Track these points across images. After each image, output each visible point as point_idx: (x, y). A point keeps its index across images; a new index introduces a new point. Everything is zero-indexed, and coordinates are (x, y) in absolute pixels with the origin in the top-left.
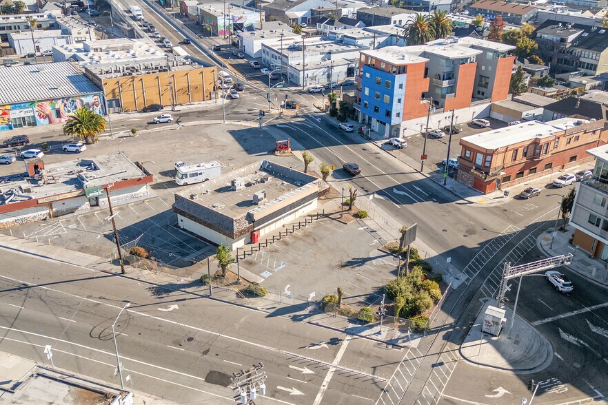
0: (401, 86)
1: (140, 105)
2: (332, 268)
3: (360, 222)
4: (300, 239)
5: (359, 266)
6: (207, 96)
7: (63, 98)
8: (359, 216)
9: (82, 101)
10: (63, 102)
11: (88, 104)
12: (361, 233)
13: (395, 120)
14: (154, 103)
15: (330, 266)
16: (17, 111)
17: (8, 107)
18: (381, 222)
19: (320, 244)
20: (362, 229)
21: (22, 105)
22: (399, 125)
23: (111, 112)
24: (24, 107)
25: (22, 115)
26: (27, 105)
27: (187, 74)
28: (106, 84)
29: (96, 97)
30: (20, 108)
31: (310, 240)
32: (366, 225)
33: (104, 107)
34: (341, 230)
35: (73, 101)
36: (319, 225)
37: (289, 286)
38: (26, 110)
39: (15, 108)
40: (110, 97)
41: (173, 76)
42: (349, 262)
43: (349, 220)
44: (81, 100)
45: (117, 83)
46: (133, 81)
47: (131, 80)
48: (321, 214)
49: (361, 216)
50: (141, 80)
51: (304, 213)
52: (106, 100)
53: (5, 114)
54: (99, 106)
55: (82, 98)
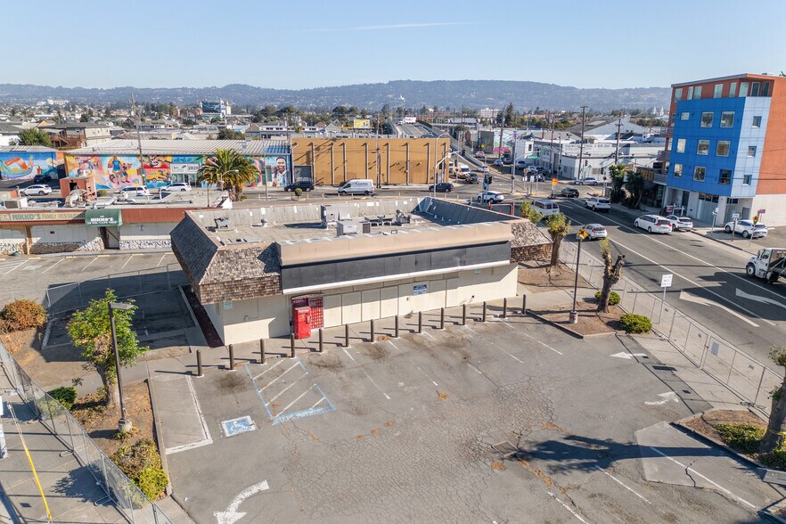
0: (757, 121)
1: (337, 178)
2: (472, 452)
3: (626, 340)
4: (428, 350)
5: (587, 467)
6: (432, 178)
8: (626, 326)
11: (269, 168)
12: (622, 366)
13: (738, 189)
15: (469, 444)
16: (180, 166)
17: (169, 159)
18: (694, 348)
19: (474, 372)
20: (628, 356)
21: (187, 158)
22: (750, 200)
24: (189, 162)
25: (186, 171)
26: (193, 159)
27: (406, 144)
28: (296, 144)
29: (280, 160)
30: (184, 162)
31: (453, 358)
32: (642, 349)
33: (290, 174)
34: (558, 349)
36: (501, 329)
37: (264, 486)
38: (191, 165)
39: (177, 162)
40: (303, 162)
41: (388, 144)
42: (549, 445)
43: (591, 330)
44: (261, 162)
45: (311, 144)
46: (332, 144)
47: (331, 142)
48: (519, 309)
49: (630, 325)
50: (343, 144)
51: (475, 301)
52: (293, 164)
53: (164, 167)
54: (285, 172)
55: (262, 159)
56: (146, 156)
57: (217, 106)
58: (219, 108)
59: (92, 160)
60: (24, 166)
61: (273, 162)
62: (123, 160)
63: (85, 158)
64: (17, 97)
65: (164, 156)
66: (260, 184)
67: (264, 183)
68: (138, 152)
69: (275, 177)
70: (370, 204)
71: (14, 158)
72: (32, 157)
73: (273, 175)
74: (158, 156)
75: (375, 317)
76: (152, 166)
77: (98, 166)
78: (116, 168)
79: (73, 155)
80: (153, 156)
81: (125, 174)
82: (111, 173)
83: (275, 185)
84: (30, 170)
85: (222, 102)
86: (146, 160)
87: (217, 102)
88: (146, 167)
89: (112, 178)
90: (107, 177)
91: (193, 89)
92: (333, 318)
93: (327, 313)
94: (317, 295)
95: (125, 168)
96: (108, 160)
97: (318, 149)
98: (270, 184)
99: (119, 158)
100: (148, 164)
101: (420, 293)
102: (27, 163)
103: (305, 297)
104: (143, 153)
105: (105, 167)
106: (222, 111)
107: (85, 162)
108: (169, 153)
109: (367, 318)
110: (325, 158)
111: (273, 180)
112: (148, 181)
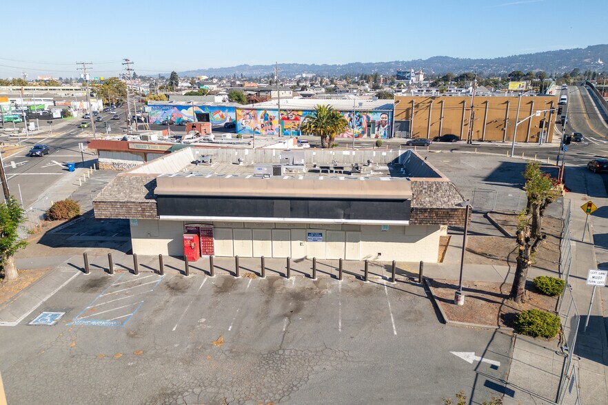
1: (433, 132)
6: (533, 137)
7: (350, 112)
9: (368, 118)
10: (349, 116)
14: (452, 133)
17: (300, 113)
23: (397, 135)
27: (507, 102)
28: (399, 101)
29: (384, 116)
33: (390, 128)
35: (359, 116)
40: (402, 118)
41: (486, 102)
44: (367, 116)
45: (412, 102)
46: (431, 102)
47: (430, 100)
48: (415, 275)
49: (522, 324)
50: (442, 102)
51: (382, 259)
52: (394, 120)
53: (296, 119)
54: (386, 126)
55: (368, 114)
56: (285, 110)
57: (408, 75)
58: (410, 76)
59: (252, 113)
60: (222, 116)
61: (377, 117)
62: (270, 113)
63: (247, 111)
64: (287, 72)
65: (297, 111)
66: (365, 136)
67: (369, 135)
68: (277, 107)
69: (378, 130)
70: (346, 153)
71: (218, 110)
72: (227, 110)
73: (376, 129)
74: (293, 110)
75: (267, 255)
76: (288, 119)
77: (255, 117)
78: (266, 119)
79: (241, 109)
80: (290, 110)
81: (271, 124)
82: (262, 123)
83: (377, 137)
84: (226, 119)
85: (413, 70)
86: (285, 113)
87: (408, 71)
88: (284, 119)
89: (263, 126)
90: (259, 126)
91: (403, 62)
92: (223, 248)
93: (217, 243)
94: (207, 226)
95: (271, 119)
96: (261, 113)
97: (417, 106)
98: (373, 136)
99: (268, 112)
100: (286, 117)
101: (315, 240)
102: (224, 113)
103: (196, 225)
104: (281, 108)
105: (259, 118)
106: (412, 78)
107: (248, 114)
108: (301, 108)
109: (258, 254)
110: (423, 114)
111: (376, 132)
112: (285, 130)
